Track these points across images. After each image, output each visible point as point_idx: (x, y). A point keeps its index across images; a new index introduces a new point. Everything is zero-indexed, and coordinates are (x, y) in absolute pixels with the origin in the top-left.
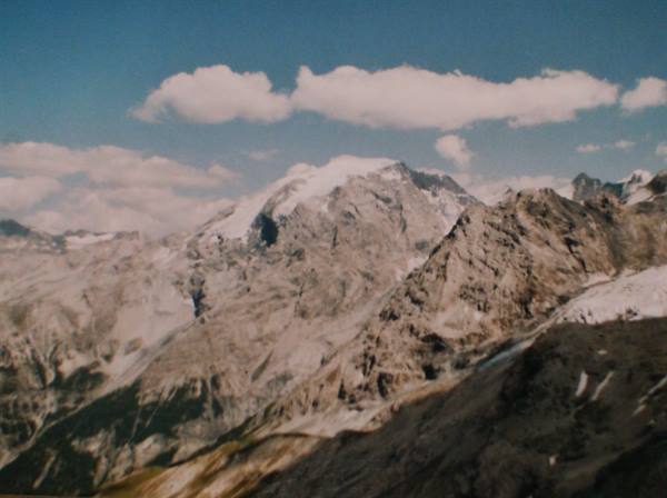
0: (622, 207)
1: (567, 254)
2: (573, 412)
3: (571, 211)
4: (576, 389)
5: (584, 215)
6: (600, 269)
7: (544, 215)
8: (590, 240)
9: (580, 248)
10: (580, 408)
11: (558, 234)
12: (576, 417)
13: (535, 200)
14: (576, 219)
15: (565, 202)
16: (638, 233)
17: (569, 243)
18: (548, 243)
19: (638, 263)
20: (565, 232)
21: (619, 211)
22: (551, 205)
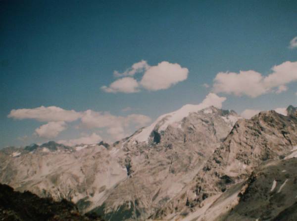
1: (283, 138)
2: (269, 198)
3: (283, 119)
4: (271, 188)
5: (290, 121)
7: (271, 122)
8: (292, 131)
9: (288, 135)
10: (272, 196)
11: (278, 129)
12: (270, 201)
13: (267, 116)
14: (286, 123)
15: (281, 116)
17: (283, 133)
18: (274, 134)
20: (281, 129)
22: (274, 118)
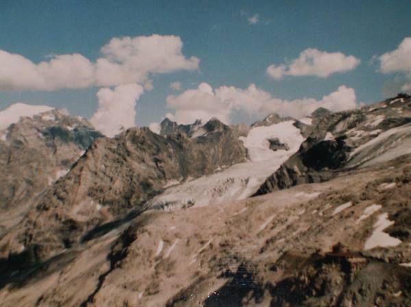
0: (189, 139)
1: (155, 168)
2: (154, 264)
3: (158, 141)
4: (156, 252)
5: (166, 144)
6: (174, 177)
7: (142, 144)
8: (168, 159)
9: (162, 164)
10: (158, 262)
11: (150, 155)
12: (155, 268)
13: (137, 134)
14: (161, 146)
15: (155, 135)
16: (198, 155)
17: (157, 161)
18: (143, 161)
19: (196, 173)
20: (154, 155)
21: (187, 142)
22: (147, 138)
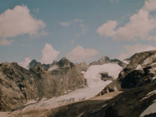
0: (45, 72)
1: (19, 91)
3: (23, 73)
5: (29, 75)
6: (33, 97)
7: (11, 74)
8: (30, 85)
9: (25, 89)
11: (16, 82)
13: (8, 67)
14: (25, 76)
15: (22, 69)
16: (51, 82)
17: (21, 86)
18: (11, 86)
19: (49, 94)
20: (20, 82)
21: (44, 73)
22: (15, 70)
